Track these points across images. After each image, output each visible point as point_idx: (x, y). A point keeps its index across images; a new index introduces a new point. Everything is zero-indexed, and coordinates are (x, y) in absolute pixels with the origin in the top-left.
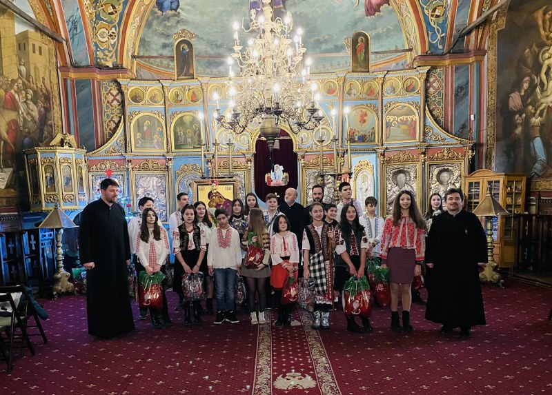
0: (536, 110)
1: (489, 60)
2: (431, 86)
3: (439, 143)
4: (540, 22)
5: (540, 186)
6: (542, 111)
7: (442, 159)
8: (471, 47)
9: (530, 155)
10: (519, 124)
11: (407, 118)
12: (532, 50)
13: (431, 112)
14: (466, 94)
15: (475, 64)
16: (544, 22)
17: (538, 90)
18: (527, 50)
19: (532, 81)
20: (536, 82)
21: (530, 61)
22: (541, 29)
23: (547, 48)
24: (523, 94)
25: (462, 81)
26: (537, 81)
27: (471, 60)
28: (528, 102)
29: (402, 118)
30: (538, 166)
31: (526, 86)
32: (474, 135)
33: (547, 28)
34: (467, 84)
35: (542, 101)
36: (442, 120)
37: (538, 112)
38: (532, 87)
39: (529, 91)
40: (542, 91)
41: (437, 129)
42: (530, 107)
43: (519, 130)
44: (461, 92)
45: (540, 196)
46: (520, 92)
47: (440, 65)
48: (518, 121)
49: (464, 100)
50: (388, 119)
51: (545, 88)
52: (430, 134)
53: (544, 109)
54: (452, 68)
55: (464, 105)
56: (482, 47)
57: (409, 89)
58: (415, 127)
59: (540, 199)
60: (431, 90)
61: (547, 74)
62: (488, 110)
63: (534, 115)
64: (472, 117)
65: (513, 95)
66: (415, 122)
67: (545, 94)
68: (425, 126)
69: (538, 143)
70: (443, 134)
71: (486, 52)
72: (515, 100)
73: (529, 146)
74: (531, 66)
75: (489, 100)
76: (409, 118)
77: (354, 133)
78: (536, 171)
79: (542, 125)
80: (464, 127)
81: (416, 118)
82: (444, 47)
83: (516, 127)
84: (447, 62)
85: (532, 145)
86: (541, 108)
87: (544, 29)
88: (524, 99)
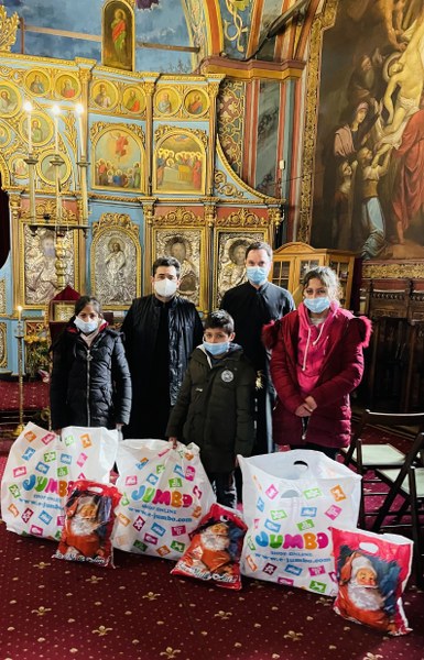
0: (374, 155)
1: (309, 77)
2: (225, 109)
3: (233, 199)
4: (389, 16)
5: (372, 272)
6: (383, 157)
7: (238, 224)
8: (285, 55)
9: (361, 224)
10: (347, 176)
11: (189, 156)
12: (374, 59)
13: (224, 150)
14: (273, 128)
15: (289, 82)
16: (394, 14)
17: (379, 122)
18: (367, 60)
19: (371, 108)
20: (377, 110)
21: (369, 77)
22: (389, 26)
23: (397, 55)
24: (355, 129)
25: (269, 107)
26: (378, 108)
27: (283, 75)
28: (363, 143)
29: (180, 154)
30: (372, 241)
31: (361, 116)
32: (283, 191)
33: (399, 23)
34: (276, 112)
35: (384, 140)
36: (240, 164)
37: (377, 157)
38: (371, 119)
39: (366, 124)
40: (385, 125)
41: (231, 178)
42: (365, 151)
43: (346, 187)
44: (267, 123)
45: (372, 287)
46: (351, 126)
47: (239, 76)
48: (346, 172)
49: (271, 137)
50: (160, 154)
51: (390, 120)
52: (222, 184)
53: (386, 153)
54: (256, 83)
55: (271, 144)
56: (300, 56)
57: (193, 109)
58: (201, 171)
59: (371, 292)
60: (225, 115)
61: (395, 97)
62: (303, 156)
63: (370, 163)
64: (282, 163)
65: (340, 131)
66: (201, 163)
67: (389, 129)
68: (215, 171)
69: (374, 207)
70: (239, 185)
71: (305, 64)
72: (344, 140)
73: (361, 210)
74: (370, 86)
75: (305, 140)
76: (192, 155)
77: (106, 170)
78: (368, 249)
79: (382, 179)
80: (269, 178)
81: (202, 156)
82: (245, 49)
83: (343, 182)
84: (249, 73)
85: (364, 210)
86: (382, 152)
87: (395, 26)
88: (357, 138)
